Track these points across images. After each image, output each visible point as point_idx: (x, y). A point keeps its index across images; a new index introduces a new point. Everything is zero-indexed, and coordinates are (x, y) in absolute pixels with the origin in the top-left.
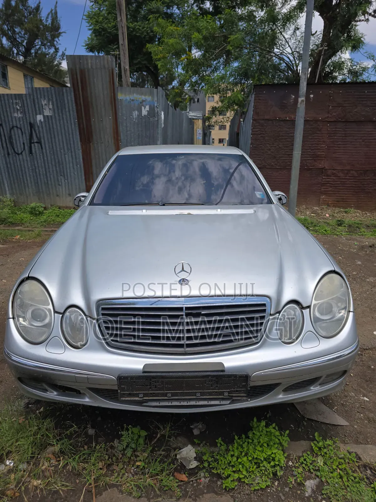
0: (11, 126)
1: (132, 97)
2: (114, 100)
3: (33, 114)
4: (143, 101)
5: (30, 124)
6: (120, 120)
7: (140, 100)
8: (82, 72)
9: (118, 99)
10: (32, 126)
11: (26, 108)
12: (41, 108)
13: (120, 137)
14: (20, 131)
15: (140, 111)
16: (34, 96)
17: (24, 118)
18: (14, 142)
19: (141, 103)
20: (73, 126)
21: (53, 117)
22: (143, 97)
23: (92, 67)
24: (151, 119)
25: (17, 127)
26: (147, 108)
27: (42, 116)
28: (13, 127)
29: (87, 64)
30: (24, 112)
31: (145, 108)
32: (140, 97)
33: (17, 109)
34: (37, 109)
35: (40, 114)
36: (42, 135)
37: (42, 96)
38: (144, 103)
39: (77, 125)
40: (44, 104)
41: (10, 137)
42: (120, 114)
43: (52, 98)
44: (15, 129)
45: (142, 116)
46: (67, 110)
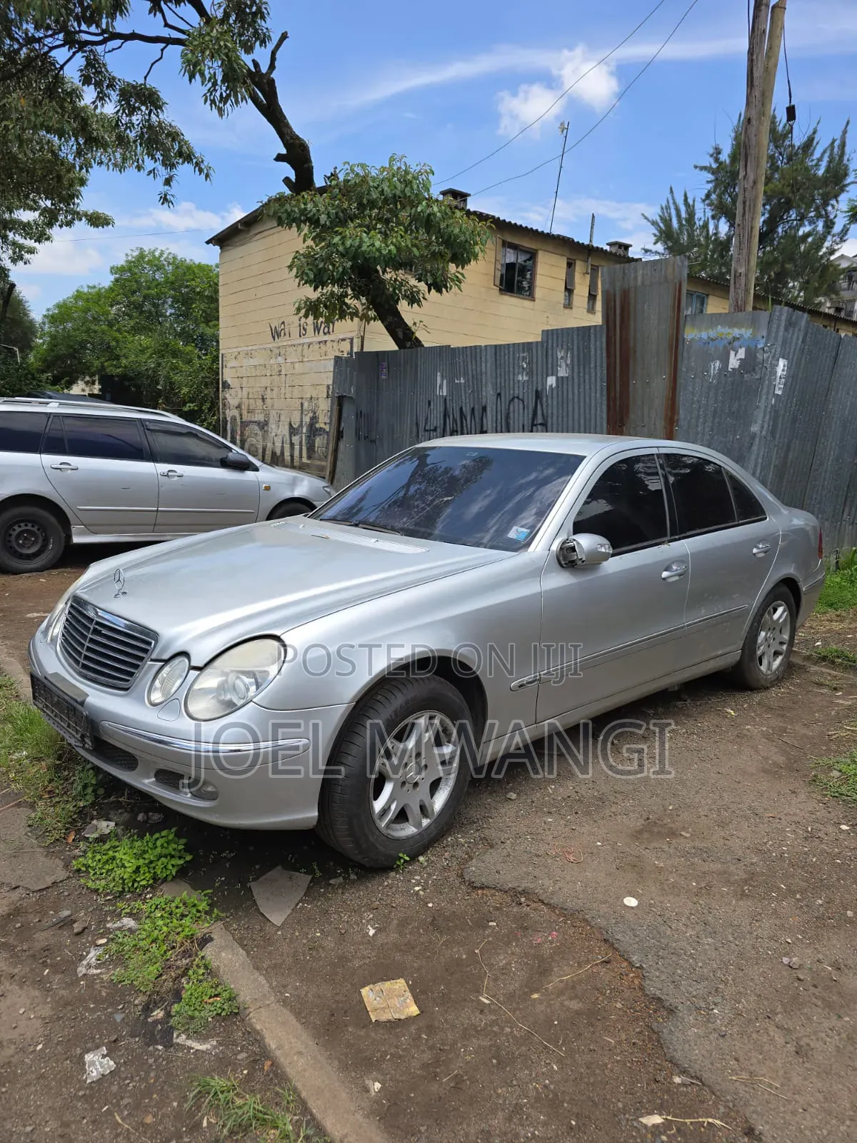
0: (511, 397)
1: (712, 334)
2: (676, 343)
3: (542, 375)
4: (735, 339)
5: (537, 391)
6: (680, 381)
7: (730, 337)
8: (625, 294)
9: (684, 339)
10: (538, 395)
11: (534, 366)
12: (555, 363)
13: (679, 414)
14: (521, 406)
15: (725, 361)
16: (547, 345)
17: (530, 382)
18: (512, 422)
19: (730, 343)
20: (598, 395)
21: (570, 379)
22: (736, 332)
23: (643, 283)
24: (745, 376)
25: (518, 397)
26: (742, 353)
27: (554, 378)
28: (513, 398)
29: (636, 278)
30: (530, 373)
31: (735, 355)
32: (730, 331)
33: (523, 368)
34: (550, 366)
35: (552, 375)
36: (550, 412)
37: (560, 344)
38: (736, 344)
39: (605, 393)
40: (559, 357)
41: (508, 417)
42: (684, 369)
43: (573, 345)
44: (516, 400)
45: (728, 372)
46: (592, 365)
